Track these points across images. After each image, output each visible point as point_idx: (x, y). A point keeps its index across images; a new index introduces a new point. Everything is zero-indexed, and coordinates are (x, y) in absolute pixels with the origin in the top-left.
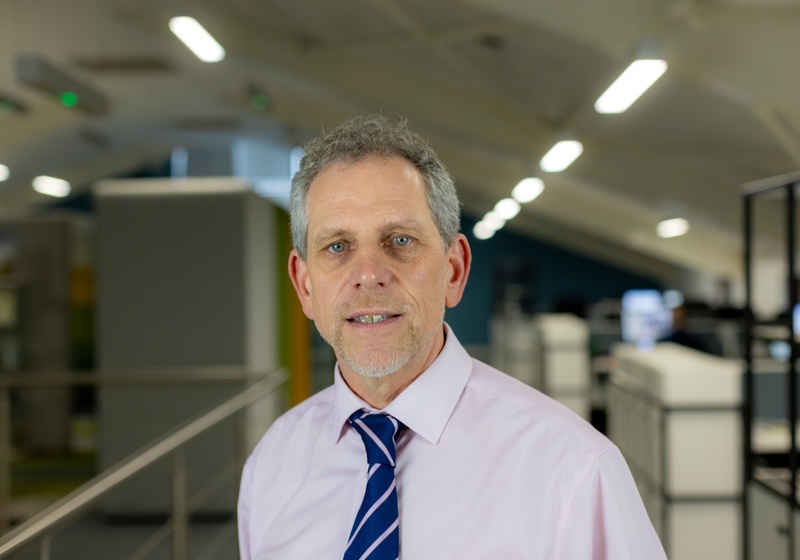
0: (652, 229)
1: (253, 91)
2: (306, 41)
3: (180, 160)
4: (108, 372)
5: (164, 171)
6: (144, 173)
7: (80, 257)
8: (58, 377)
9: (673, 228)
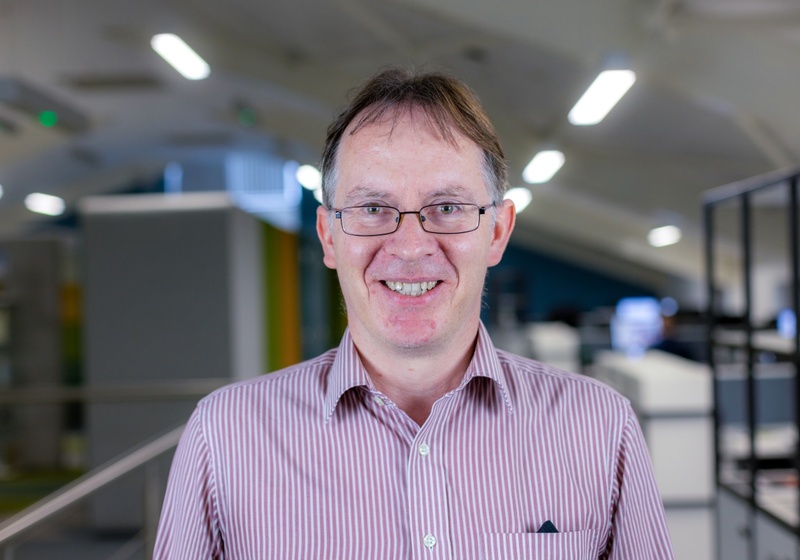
0: (643, 237)
1: (240, 107)
2: (294, 57)
3: (173, 176)
4: (96, 387)
5: (158, 187)
6: (138, 189)
7: (70, 274)
8: (48, 394)
9: (664, 236)
